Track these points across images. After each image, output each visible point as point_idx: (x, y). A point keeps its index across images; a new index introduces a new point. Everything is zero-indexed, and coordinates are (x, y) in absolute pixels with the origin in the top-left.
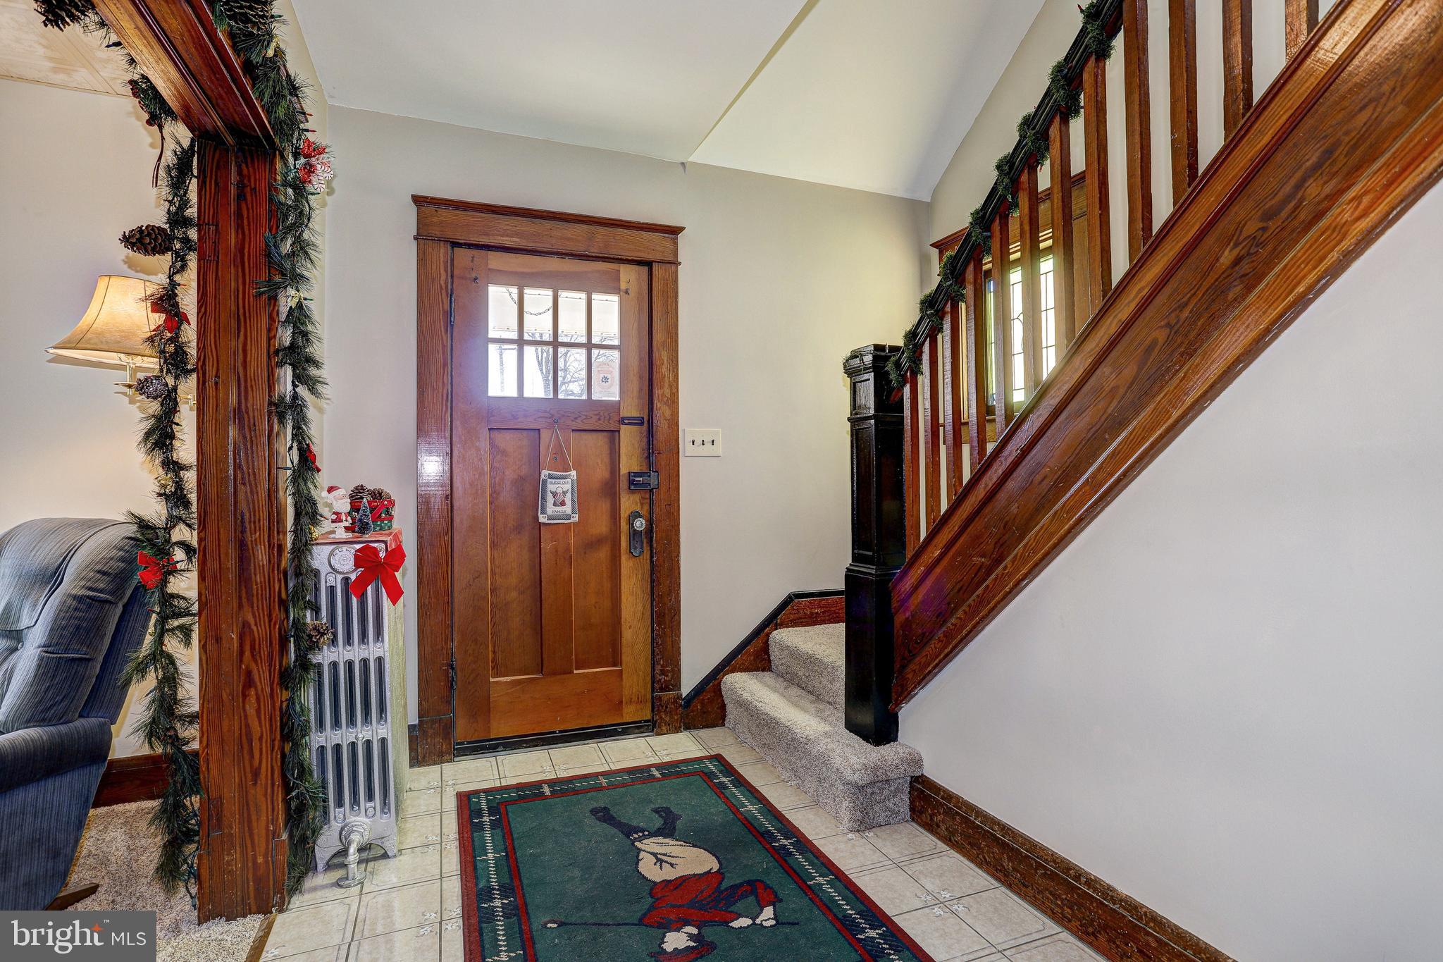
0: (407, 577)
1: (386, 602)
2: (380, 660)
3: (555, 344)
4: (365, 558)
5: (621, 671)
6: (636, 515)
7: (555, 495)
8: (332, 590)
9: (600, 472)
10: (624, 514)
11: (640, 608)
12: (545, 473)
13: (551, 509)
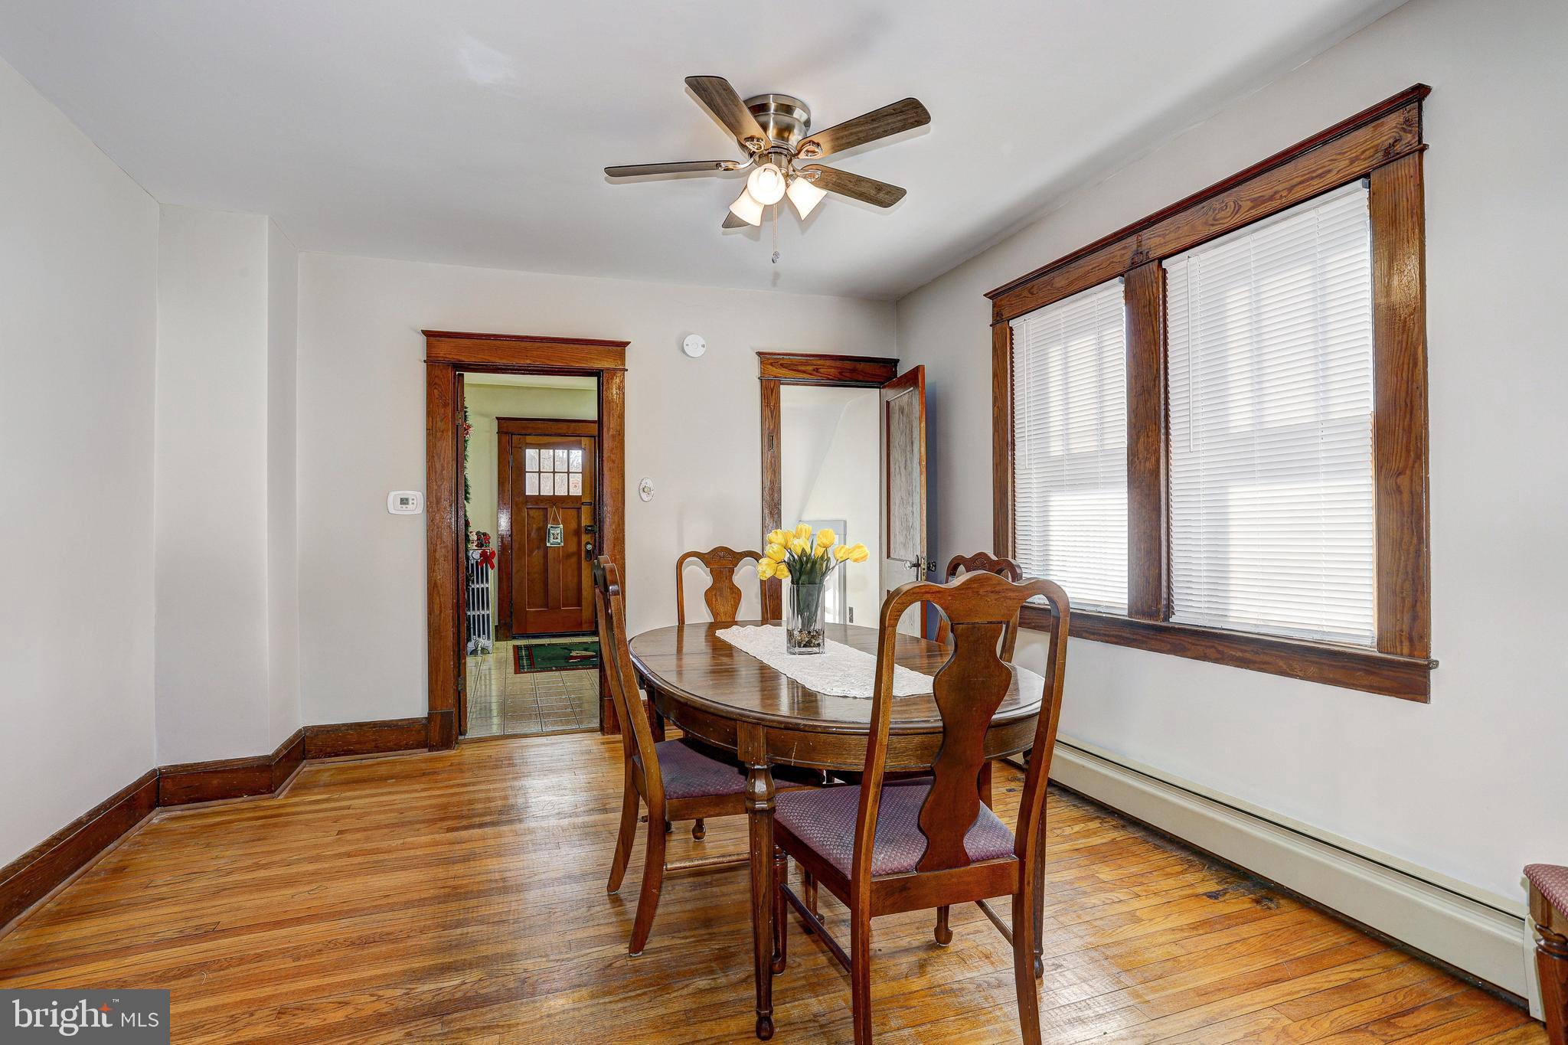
0: (495, 561)
1: (490, 570)
2: (487, 588)
3: (554, 472)
4: (483, 555)
5: (581, 610)
6: (588, 543)
7: (553, 534)
8: (472, 565)
9: (573, 525)
10: (583, 543)
11: (590, 583)
12: (549, 526)
13: (552, 540)
